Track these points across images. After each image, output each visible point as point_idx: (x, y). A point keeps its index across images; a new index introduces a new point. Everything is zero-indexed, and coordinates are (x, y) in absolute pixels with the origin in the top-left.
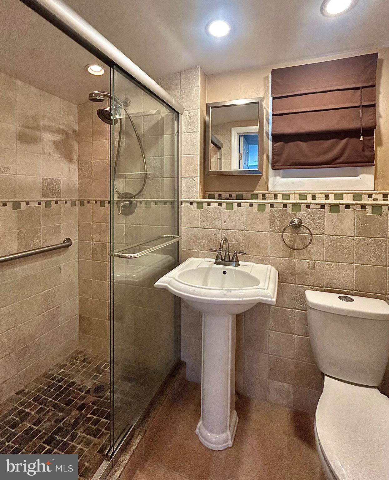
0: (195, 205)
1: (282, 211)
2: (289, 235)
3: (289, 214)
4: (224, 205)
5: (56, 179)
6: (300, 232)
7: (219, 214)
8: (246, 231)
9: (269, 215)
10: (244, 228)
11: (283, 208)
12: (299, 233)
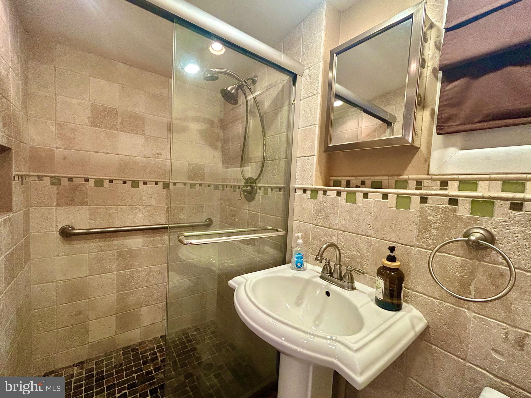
0: (309, 192)
1: (446, 211)
2: (459, 261)
3: (461, 219)
4: (344, 195)
5: (200, 165)
6: (487, 259)
7: (336, 208)
8: (373, 239)
9: (416, 216)
10: (370, 232)
11: (448, 206)
12: (484, 261)
